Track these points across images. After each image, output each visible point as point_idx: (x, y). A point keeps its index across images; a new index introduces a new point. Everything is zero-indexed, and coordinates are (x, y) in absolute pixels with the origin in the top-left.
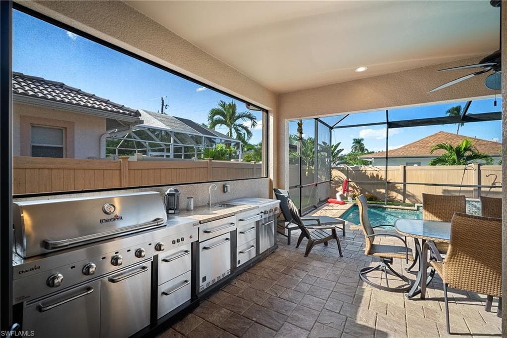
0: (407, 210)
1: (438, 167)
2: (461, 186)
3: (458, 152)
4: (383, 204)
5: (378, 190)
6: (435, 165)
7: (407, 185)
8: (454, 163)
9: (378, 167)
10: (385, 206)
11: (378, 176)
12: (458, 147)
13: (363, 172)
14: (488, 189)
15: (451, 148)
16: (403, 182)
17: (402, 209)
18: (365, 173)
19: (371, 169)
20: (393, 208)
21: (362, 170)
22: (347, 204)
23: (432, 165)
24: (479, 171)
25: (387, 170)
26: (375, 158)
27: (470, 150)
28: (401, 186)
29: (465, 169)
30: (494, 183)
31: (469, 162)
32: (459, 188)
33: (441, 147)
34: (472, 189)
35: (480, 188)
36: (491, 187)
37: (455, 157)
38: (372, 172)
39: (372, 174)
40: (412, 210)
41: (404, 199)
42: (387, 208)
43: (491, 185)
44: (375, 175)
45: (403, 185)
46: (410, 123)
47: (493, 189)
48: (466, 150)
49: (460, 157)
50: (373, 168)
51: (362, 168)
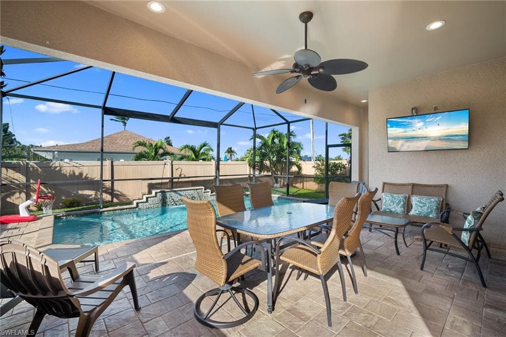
0: (126, 209)
1: (140, 162)
2: (162, 179)
3: (157, 148)
4: (97, 207)
5: (80, 192)
6: (138, 160)
7: (115, 182)
9: (79, 162)
10: (101, 210)
11: (81, 174)
12: (156, 144)
13: (58, 169)
14: (177, 180)
15: (152, 145)
16: (110, 179)
17: (121, 209)
18: (60, 170)
19: (69, 165)
20: (110, 211)
21: (56, 167)
22: (41, 218)
23: (135, 160)
24: (172, 165)
26: (59, 152)
27: (162, 148)
28: (108, 184)
29: (165, 164)
30: (180, 175)
31: (162, 158)
32: (160, 181)
33: (141, 144)
34: (168, 180)
35: (172, 179)
36: (179, 178)
37: (153, 154)
38: (72, 169)
39: (72, 172)
40: (131, 208)
41: (112, 199)
42: (104, 211)
43: (178, 176)
44: (77, 174)
45: (110, 182)
46: (128, 113)
47: (180, 180)
48: (160, 147)
49: (156, 153)
50: (72, 163)
51: (54, 163)
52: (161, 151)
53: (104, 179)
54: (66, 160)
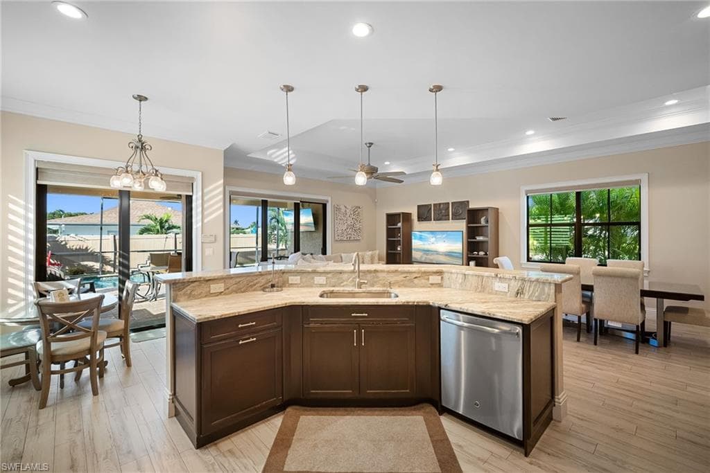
1: (145, 235)
3: (162, 223)
5: (82, 263)
8: (158, 232)
9: (84, 236)
12: (161, 219)
13: (64, 243)
15: (156, 219)
19: (74, 239)
21: (62, 241)
23: (140, 234)
24: (176, 239)
25: (101, 239)
27: (169, 222)
29: (166, 238)
31: (169, 231)
33: (148, 217)
37: (158, 227)
48: (166, 221)
49: (162, 227)
50: (77, 238)
51: (61, 237)
52: (167, 225)
53: (103, 251)
54: (72, 235)
